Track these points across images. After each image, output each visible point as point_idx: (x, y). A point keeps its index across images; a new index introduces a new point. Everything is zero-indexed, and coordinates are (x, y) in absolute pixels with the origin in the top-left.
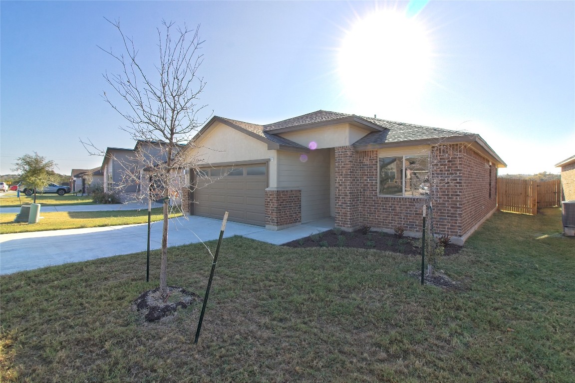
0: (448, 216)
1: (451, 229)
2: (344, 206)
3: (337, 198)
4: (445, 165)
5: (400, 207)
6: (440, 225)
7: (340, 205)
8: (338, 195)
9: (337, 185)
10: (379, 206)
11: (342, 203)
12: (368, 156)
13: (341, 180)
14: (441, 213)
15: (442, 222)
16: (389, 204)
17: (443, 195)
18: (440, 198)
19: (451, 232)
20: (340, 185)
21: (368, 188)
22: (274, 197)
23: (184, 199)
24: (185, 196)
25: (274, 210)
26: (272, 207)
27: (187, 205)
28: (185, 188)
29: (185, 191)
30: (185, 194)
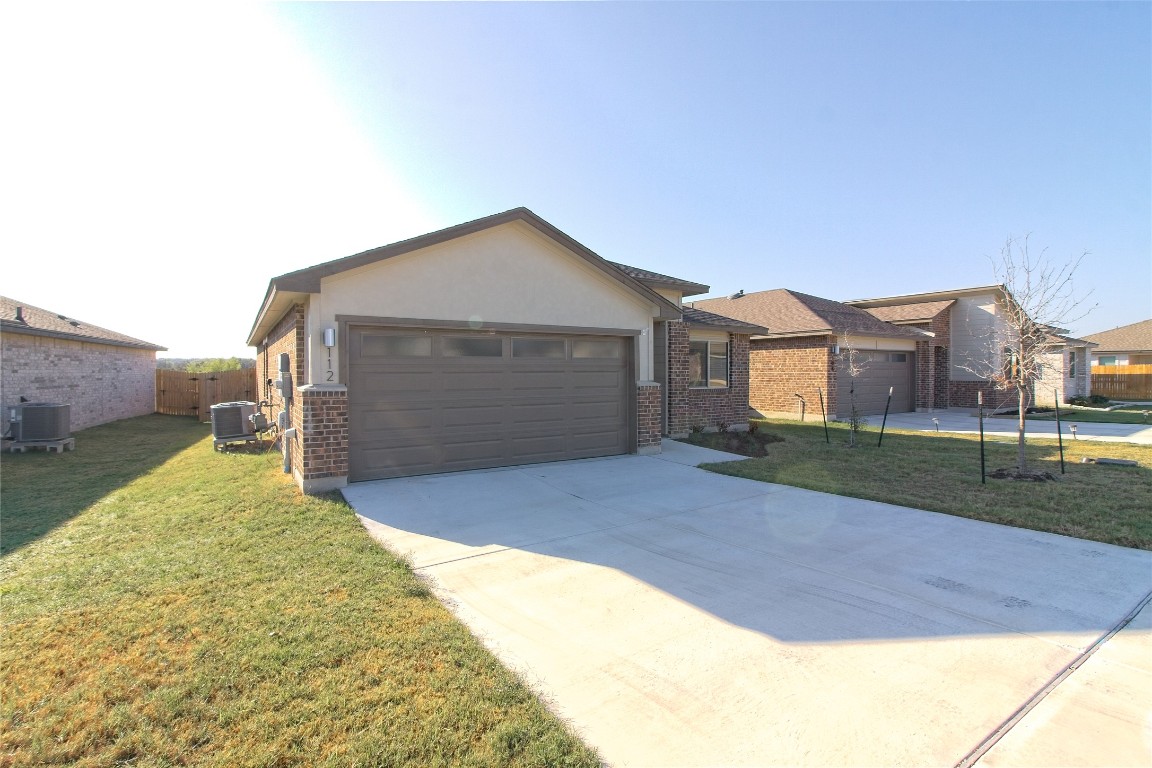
0: (742, 405)
1: (742, 417)
3: (673, 393)
4: (740, 354)
9: (673, 376)
10: (692, 402)
11: (679, 401)
15: (738, 411)
16: (700, 398)
17: (739, 384)
18: (737, 387)
19: (744, 420)
20: (677, 376)
22: (658, 398)
23: (321, 433)
24: (330, 421)
25: (656, 419)
26: (653, 415)
27: (344, 449)
28: (325, 393)
29: (324, 407)
30: (328, 415)
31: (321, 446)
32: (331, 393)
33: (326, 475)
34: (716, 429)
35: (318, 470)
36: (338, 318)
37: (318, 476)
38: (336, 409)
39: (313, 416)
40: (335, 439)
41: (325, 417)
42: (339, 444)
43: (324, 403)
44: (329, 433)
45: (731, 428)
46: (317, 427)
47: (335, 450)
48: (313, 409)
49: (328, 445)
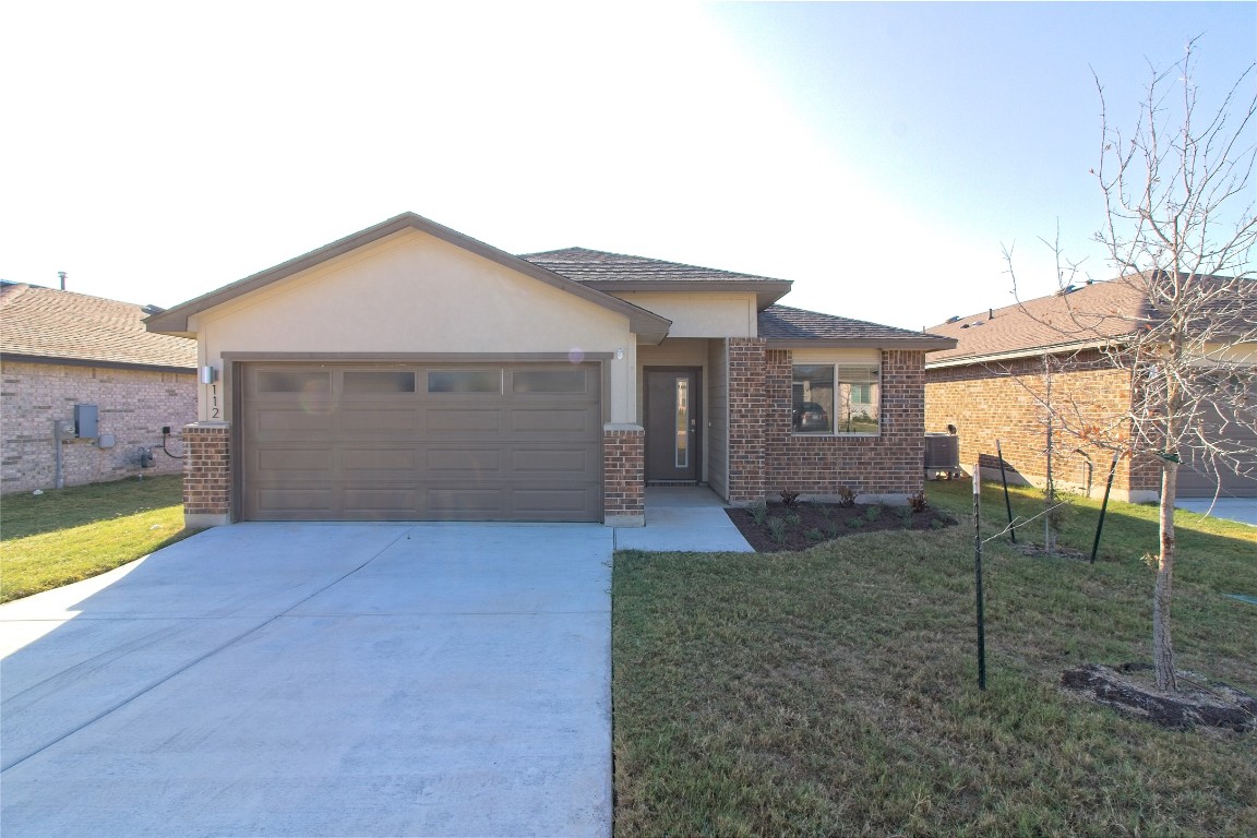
0: (906, 463)
1: (909, 483)
2: (751, 457)
3: (735, 442)
4: (903, 382)
5: (833, 454)
6: (896, 478)
7: (742, 457)
8: (738, 437)
9: (735, 416)
10: (796, 454)
11: (746, 452)
12: (775, 360)
13: (744, 406)
14: (897, 459)
15: (898, 473)
16: (814, 450)
17: (899, 430)
18: (895, 435)
19: (911, 487)
20: (742, 416)
21: (776, 421)
22: (637, 448)
23: (200, 469)
24: (208, 457)
25: (635, 478)
26: (627, 471)
27: (220, 487)
28: (202, 430)
29: (203, 443)
30: (206, 452)
31: (199, 482)
32: (208, 430)
33: (204, 512)
34: (838, 498)
35: (197, 505)
36: (223, 355)
37: (197, 512)
38: (214, 446)
39: (193, 452)
40: (213, 476)
41: (204, 454)
42: (216, 481)
43: (202, 440)
44: (207, 469)
45: (860, 499)
46: (196, 463)
47: (212, 488)
48: (192, 445)
49: (206, 481)
